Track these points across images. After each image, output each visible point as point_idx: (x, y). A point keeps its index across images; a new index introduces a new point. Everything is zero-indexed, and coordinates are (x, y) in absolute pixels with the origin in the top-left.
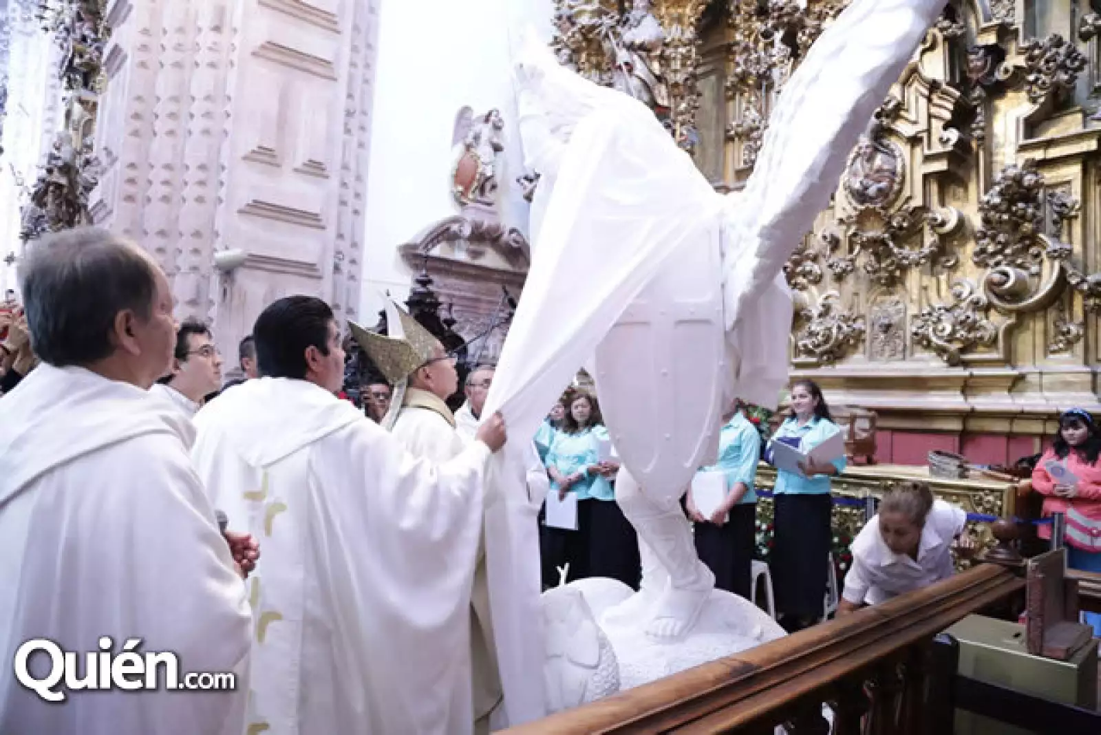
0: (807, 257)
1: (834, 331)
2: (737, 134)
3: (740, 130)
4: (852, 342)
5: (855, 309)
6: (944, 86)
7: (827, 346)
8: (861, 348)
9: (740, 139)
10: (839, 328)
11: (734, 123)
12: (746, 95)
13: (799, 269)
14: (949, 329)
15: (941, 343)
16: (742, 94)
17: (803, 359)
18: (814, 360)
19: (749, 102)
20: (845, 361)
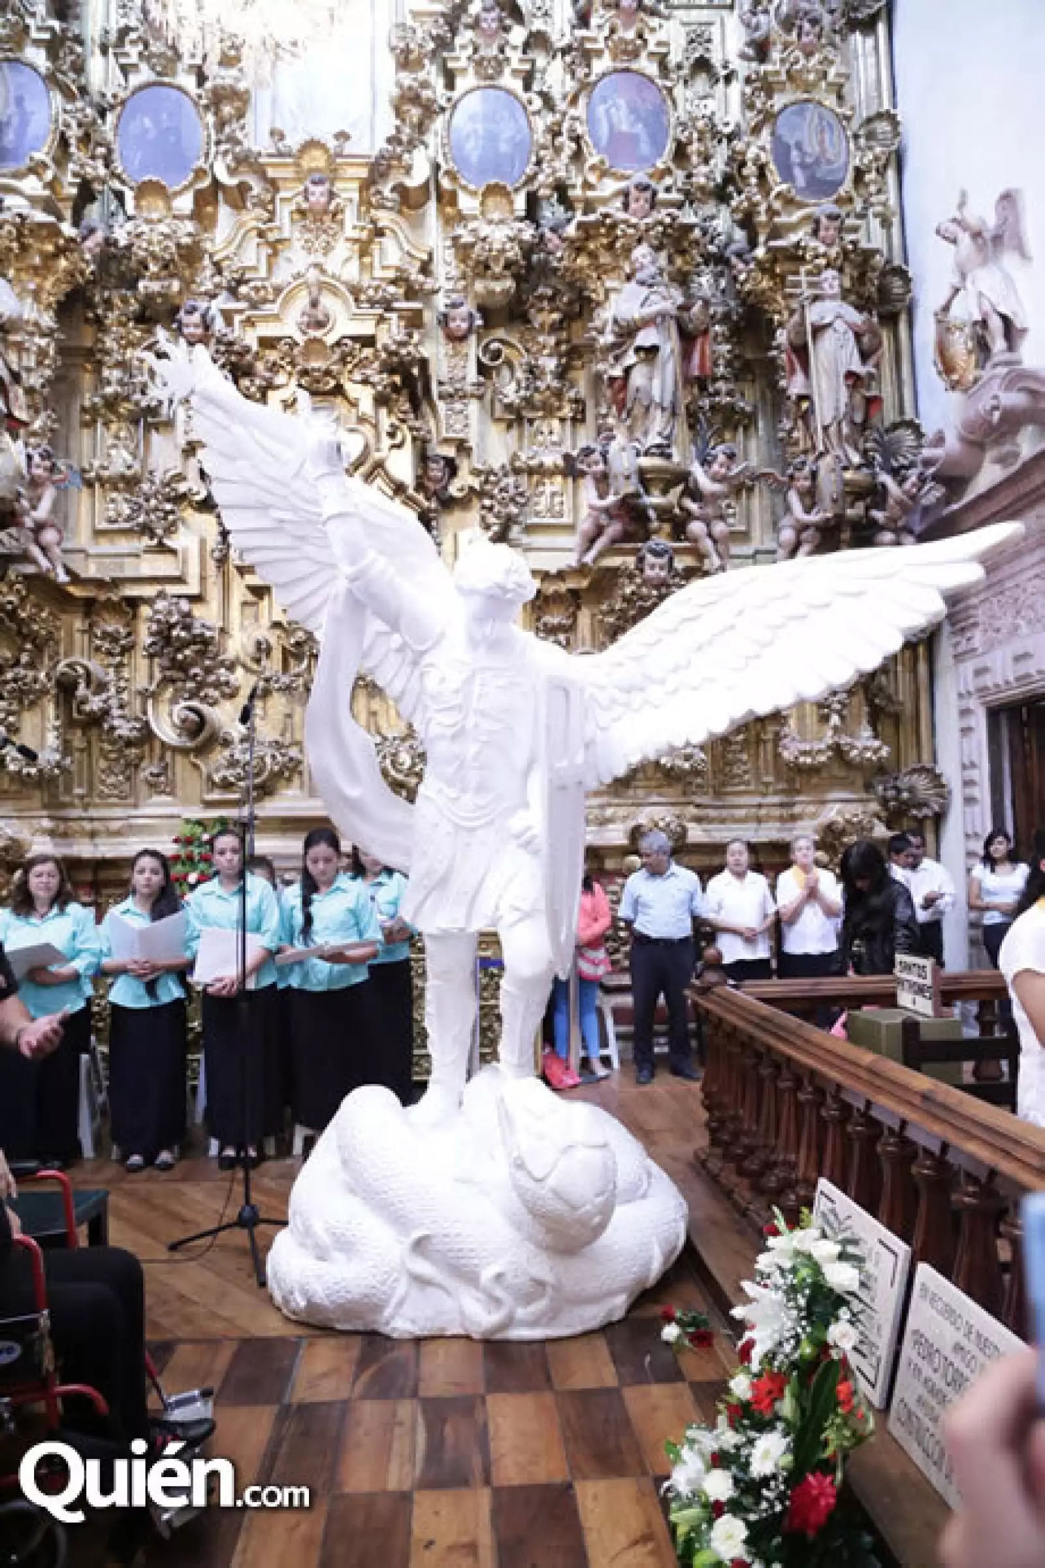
0: (222, 664)
1: (268, 760)
2: (99, 478)
3: (106, 473)
4: (287, 774)
5: (288, 735)
6: (411, 491)
7: (258, 781)
8: (296, 780)
9: (102, 486)
10: (274, 757)
11: (96, 463)
12: (114, 427)
13: (212, 678)
14: (408, 763)
15: (400, 777)
16: (106, 424)
17: (215, 796)
18: (236, 796)
19: (117, 437)
20: (277, 797)
